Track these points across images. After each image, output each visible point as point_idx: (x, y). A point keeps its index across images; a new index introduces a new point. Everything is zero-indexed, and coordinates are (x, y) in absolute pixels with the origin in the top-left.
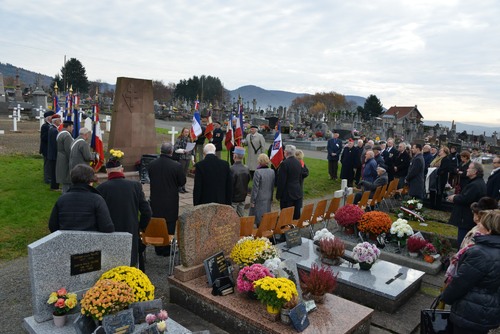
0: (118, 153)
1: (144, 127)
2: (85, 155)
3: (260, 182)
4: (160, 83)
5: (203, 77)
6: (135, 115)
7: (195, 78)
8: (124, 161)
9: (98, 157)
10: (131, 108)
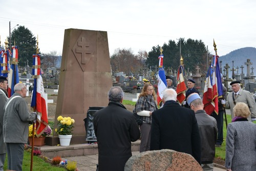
0: (67, 120)
1: (99, 89)
2: (21, 114)
3: (236, 140)
4: (128, 52)
5: (181, 41)
6: (89, 75)
7: (172, 43)
8: (75, 130)
9: (39, 118)
10: (82, 65)
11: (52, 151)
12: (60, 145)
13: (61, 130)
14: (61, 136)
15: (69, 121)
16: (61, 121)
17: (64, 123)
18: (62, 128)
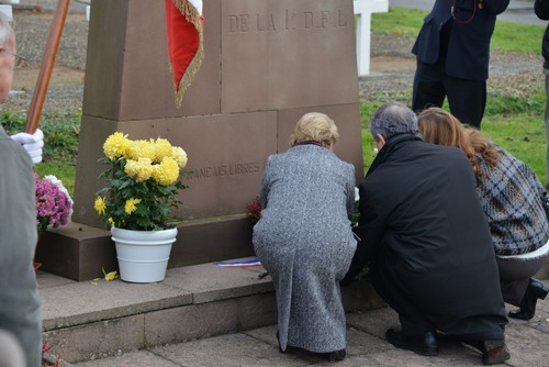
11: (90, 322)
12: (118, 278)
13: (130, 206)
14: (125, 238)
15: (166, 161)
16: (131, 166)
17: (144, 175)
18: (135, 195)
